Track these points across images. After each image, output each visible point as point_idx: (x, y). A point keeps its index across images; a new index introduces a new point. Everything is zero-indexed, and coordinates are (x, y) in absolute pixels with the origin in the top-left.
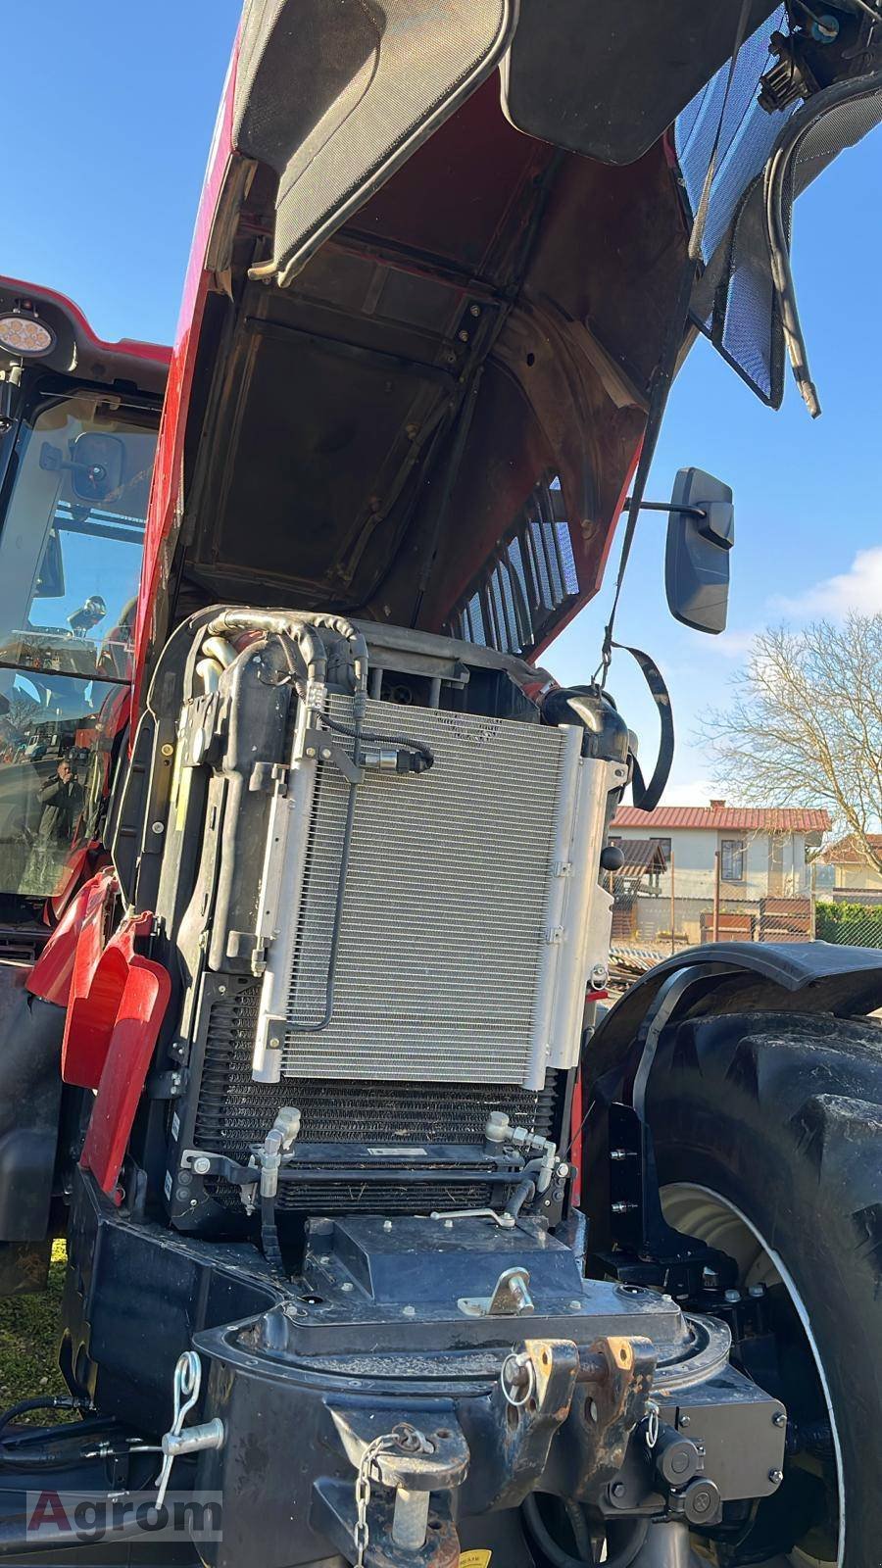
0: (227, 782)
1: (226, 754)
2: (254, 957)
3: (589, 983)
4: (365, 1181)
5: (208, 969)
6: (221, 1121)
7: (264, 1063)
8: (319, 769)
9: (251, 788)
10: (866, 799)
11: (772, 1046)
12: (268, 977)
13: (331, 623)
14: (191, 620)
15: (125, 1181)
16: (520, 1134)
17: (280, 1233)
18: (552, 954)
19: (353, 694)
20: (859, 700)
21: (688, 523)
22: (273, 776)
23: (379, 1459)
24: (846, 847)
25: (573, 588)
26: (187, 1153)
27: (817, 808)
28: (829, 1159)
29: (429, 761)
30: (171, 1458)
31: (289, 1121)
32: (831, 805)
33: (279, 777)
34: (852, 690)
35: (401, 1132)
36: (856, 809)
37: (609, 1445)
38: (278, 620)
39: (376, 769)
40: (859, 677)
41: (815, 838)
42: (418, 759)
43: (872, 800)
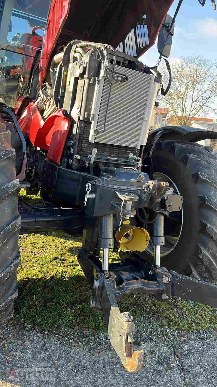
0: (85, 81)
1: (85, 74)
2: (91, 118)
3: (150, 129)
4: (107, 163)
5: (80, 120)
6: (81, 150)
7: (91, 139)
8: (105, 79)
9: (91, 82)
10: (179, 106)
11: (179, 146)
12: (93, 122)
13: (108, 47)
14: (71, 43)
15: (61, 161)
16: (135, 157)
17: (93, 170)
18: (144, 122)
19: (113, 63)
20: (180, 80)
21: (164, 28)
22: (96, 80)
23: (126, 197)
24: (172, 118)
25: (148, 43)
26: (75, 155)
27: (167, 108)
28: (188, 165)
29: (127, 79)
30: (87, 199)
31: (95, 151)
32: (170, 107)
33: (97, 80)
34: (179, 77)
35: (113, 155)
36: (176, 109)
37: (159, 198)
38: (99, 45)
39: (117, 80)
40: (181, 73)
41: (165, 116)
42: (125, 79)
43: (180, 107)
